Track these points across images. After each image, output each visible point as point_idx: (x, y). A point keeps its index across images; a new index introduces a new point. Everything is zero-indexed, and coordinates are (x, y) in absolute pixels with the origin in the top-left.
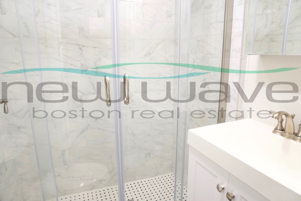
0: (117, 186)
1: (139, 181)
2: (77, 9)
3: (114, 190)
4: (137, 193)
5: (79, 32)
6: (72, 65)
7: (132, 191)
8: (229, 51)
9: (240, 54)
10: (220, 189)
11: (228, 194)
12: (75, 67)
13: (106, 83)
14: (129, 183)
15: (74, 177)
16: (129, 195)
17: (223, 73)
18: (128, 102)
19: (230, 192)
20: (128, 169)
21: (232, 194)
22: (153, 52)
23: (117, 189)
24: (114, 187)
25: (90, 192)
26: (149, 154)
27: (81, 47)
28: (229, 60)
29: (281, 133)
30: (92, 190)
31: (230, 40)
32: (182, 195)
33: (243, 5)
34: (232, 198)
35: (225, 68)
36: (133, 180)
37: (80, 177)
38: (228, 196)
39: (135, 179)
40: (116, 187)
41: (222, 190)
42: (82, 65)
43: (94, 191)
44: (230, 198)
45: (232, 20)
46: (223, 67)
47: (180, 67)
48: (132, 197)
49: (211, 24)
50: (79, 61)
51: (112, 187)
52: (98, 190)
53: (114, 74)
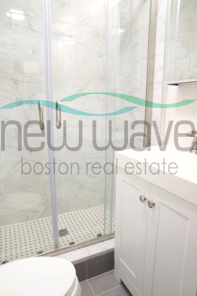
0: (51, 217)
1: (73, 213)
2: (12, 45)
3: (48, 220)
4: (70, 223)
5: (15, 68)
6: (8, 98)
7: (65, 222)
8: (152, 84)
9: (161, 86)
10: (143, 200)
11: (149, 202)
12: (10, 100)
13: (40, 107)
14: (62, 215)
15: (8, 208)
16: (62, 225)
17: (147, 107)
18: (60, 127)
19: (151, 201)
20: (61, 201)
21: (152, 202)
22: (85, 89)
23: (51, 220)
24: (48, 218)
25: (24, 223)
26: (82, 186)
27: (16, 81)
28: (153, 92)
29: (196, 151)
30: (26, 221)
31: (153, 74)
32: (111, 227)
33: (163, 42)
34: (152, 206)
35: (149, 101)
36: (66, 212)
37: (15, 208)
38: (149, 205)
39: (68, 211)
40: (49, 218)
41: (144, 201)
42: (17, 99)
43: (28, 222)
44: (151, 206)
45: (154, 56)
46: (147, 100)
47: (108, 95)
48: (65, 227)
49: (137, 61)
50: (14, 95)
51: (46, 218)
52: (32, 221)
53: (47, 100)
